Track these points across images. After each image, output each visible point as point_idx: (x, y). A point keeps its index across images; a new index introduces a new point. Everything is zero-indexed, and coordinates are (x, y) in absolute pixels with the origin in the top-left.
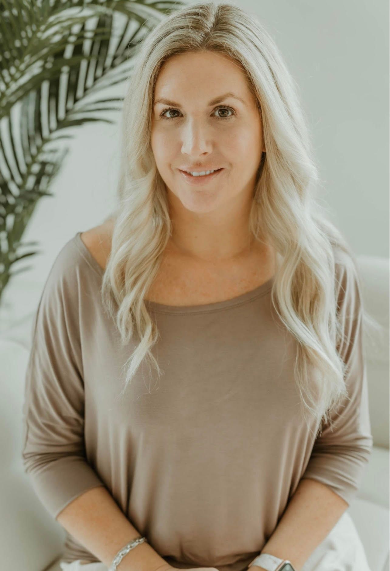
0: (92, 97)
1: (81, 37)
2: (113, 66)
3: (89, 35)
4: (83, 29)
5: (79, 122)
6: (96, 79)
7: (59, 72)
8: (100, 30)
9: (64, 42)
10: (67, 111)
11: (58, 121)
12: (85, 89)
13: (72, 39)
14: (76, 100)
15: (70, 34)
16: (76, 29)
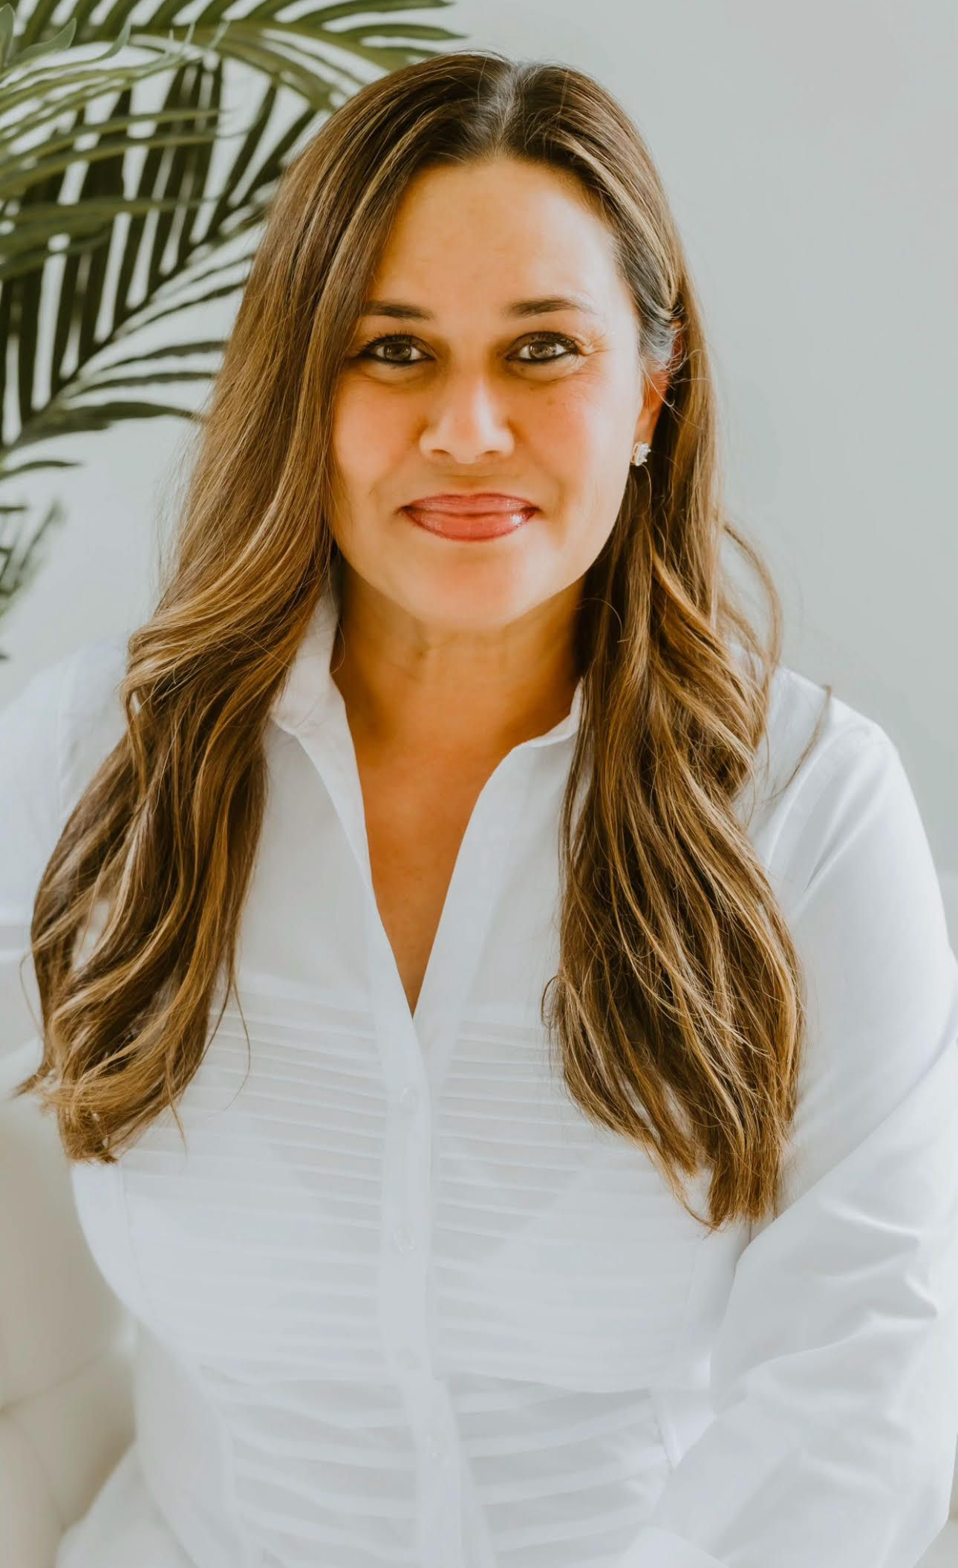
0: (141, 339)
1: (115, 136)
2: (215, 236)
3: (141, 130)
4: (123, 107)
5: (98, 419)
6: (156, 280)
7: (42, 250)
8: (179, 116)
9: (60, 149)
10: (58, 384)
11: (27, 412)
12: (123, 314)
13: (87, 141)
14: (90, 349)
15: (80, 124)
16: (99, 110)
